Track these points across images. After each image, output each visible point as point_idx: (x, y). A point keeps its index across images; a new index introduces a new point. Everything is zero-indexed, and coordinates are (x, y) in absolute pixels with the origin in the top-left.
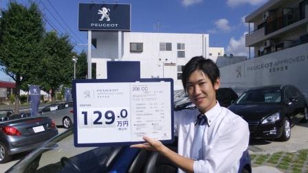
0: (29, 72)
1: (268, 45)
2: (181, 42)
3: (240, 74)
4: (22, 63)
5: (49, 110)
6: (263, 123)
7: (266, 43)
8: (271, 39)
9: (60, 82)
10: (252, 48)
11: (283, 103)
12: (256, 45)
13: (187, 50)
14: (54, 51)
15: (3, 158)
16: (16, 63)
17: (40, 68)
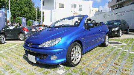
0: (19, 13)
1: (117, 7)
2: (81, 4)
3: (105, 17)
4: (16, 9)
6: (113, 30)
8: (119, 4)
9: (29, 19)
10: (111, 8)
12: (112, 7)
13: (83, 8)
14: (27, 6)
15: (23, 39)
16: (14, 9)
17: (23, 12)
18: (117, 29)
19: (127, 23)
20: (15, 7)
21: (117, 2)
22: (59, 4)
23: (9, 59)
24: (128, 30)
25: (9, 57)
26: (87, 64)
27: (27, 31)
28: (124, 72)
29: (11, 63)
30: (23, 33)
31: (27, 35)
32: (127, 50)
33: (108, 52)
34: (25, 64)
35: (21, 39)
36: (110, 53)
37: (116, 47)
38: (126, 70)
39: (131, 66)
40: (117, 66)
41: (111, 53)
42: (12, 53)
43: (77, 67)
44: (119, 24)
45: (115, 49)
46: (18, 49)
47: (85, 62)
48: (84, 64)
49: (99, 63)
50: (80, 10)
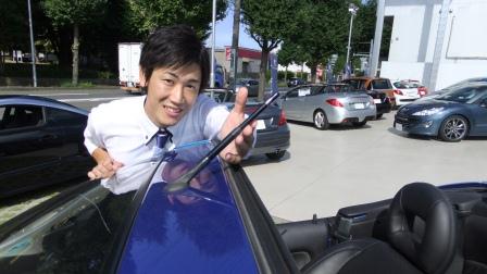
5: (297, 95)
16: (261, 19)
20: (267, 13)
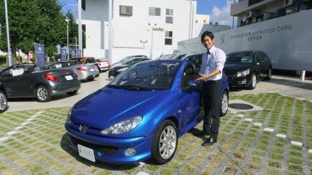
1: (250, 16)
2: (170, 8)
3: (223, 41)
4: (19, 21)
6: (238, 76)
7: (248, 14)
8: (253, 10)
9: (50, 42)
10: (236, 18)
11: (254, 63)
12: (240, 15)
13: (175, 16)
14: (43, 10)
15: (46, 98)
16: (13, 21)
17: (36, 28)
18: (246, 73)
19: (267, 57)
20: (17, 18)
21: (250, 4)
22: (120, 6)
23: (33, 151)
24: (270, 71)
25: (31, 147)
26: (186, 158)
27: (55, 79)
28: (248, 170)
29: (41, 161)
30: (47, 86)
31: (55, 89)
32: (260, 124)
33: (225, 130)
34: (71, 162)
35: (40, 98)
36: (229, 131)
37: (242, 116)
38: (252, 167)
39: (262, 158)
40: (238, 160)
41: (232, 131)
42: (33, 137)
43: (169, 164)
44: (251, 61)
45: (240, 123)
46: (44, 127)
47: (184, 154)
48: (182, 158)
49: (208, 154)
50: (169, 20)
